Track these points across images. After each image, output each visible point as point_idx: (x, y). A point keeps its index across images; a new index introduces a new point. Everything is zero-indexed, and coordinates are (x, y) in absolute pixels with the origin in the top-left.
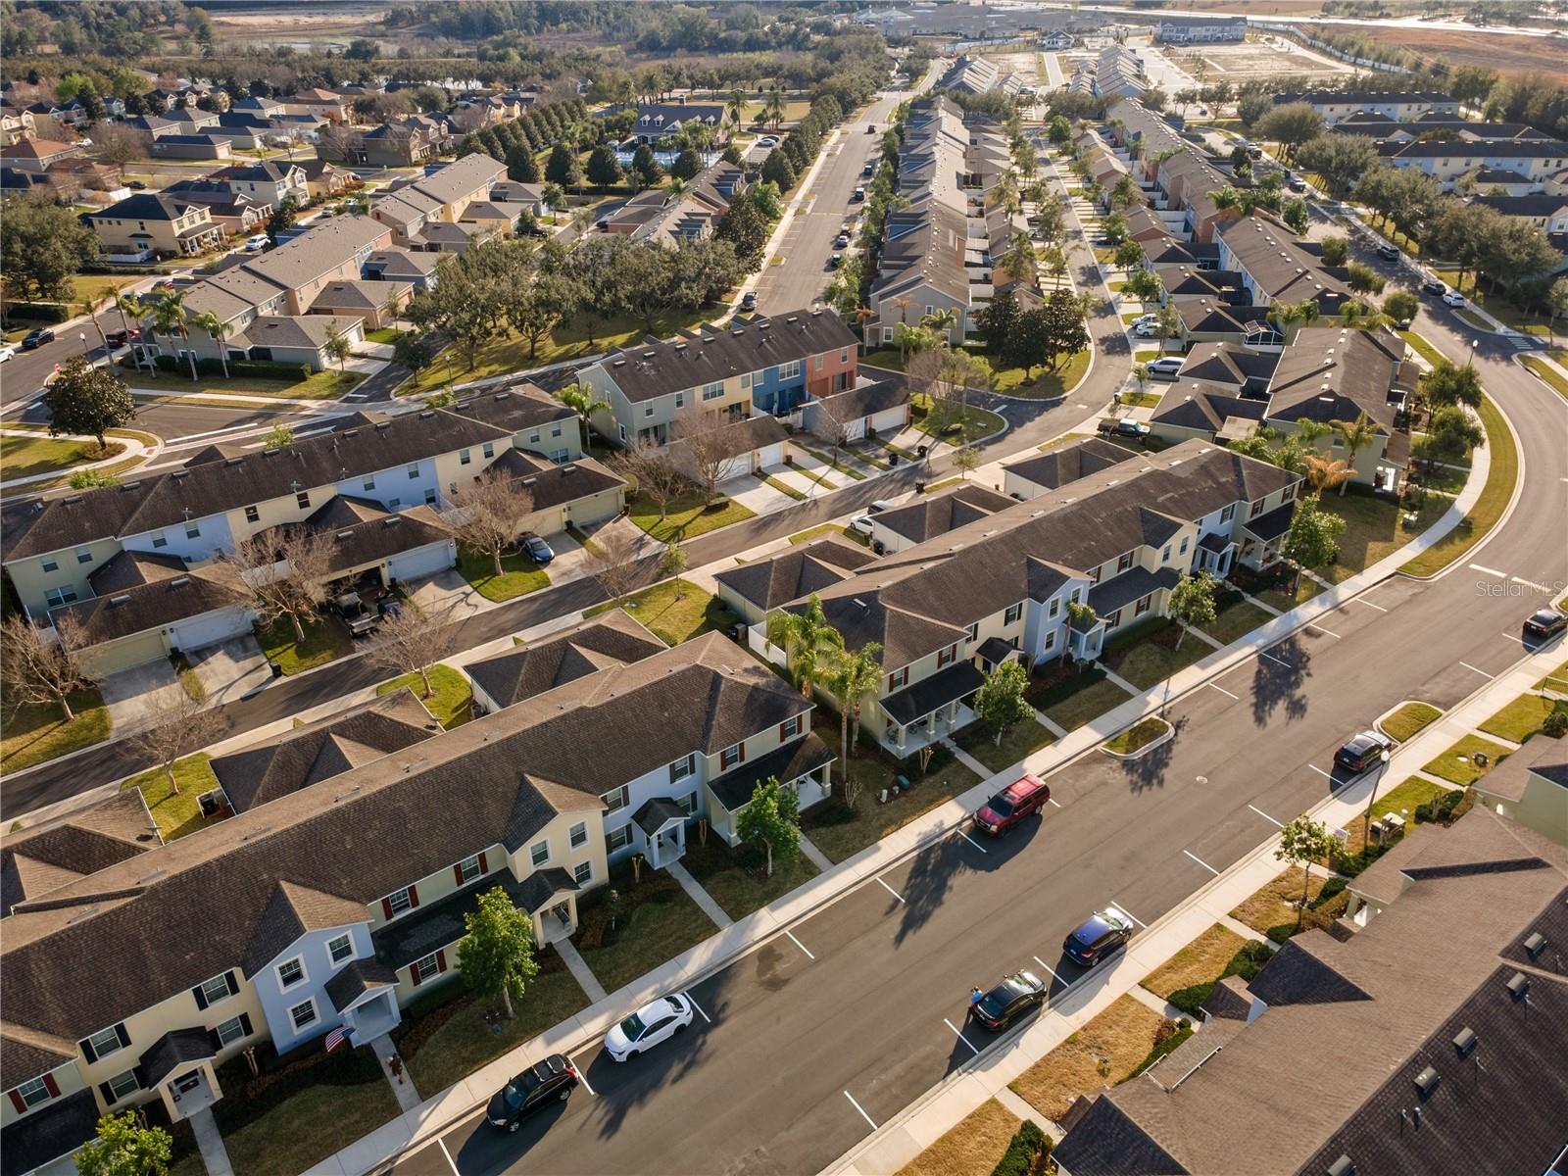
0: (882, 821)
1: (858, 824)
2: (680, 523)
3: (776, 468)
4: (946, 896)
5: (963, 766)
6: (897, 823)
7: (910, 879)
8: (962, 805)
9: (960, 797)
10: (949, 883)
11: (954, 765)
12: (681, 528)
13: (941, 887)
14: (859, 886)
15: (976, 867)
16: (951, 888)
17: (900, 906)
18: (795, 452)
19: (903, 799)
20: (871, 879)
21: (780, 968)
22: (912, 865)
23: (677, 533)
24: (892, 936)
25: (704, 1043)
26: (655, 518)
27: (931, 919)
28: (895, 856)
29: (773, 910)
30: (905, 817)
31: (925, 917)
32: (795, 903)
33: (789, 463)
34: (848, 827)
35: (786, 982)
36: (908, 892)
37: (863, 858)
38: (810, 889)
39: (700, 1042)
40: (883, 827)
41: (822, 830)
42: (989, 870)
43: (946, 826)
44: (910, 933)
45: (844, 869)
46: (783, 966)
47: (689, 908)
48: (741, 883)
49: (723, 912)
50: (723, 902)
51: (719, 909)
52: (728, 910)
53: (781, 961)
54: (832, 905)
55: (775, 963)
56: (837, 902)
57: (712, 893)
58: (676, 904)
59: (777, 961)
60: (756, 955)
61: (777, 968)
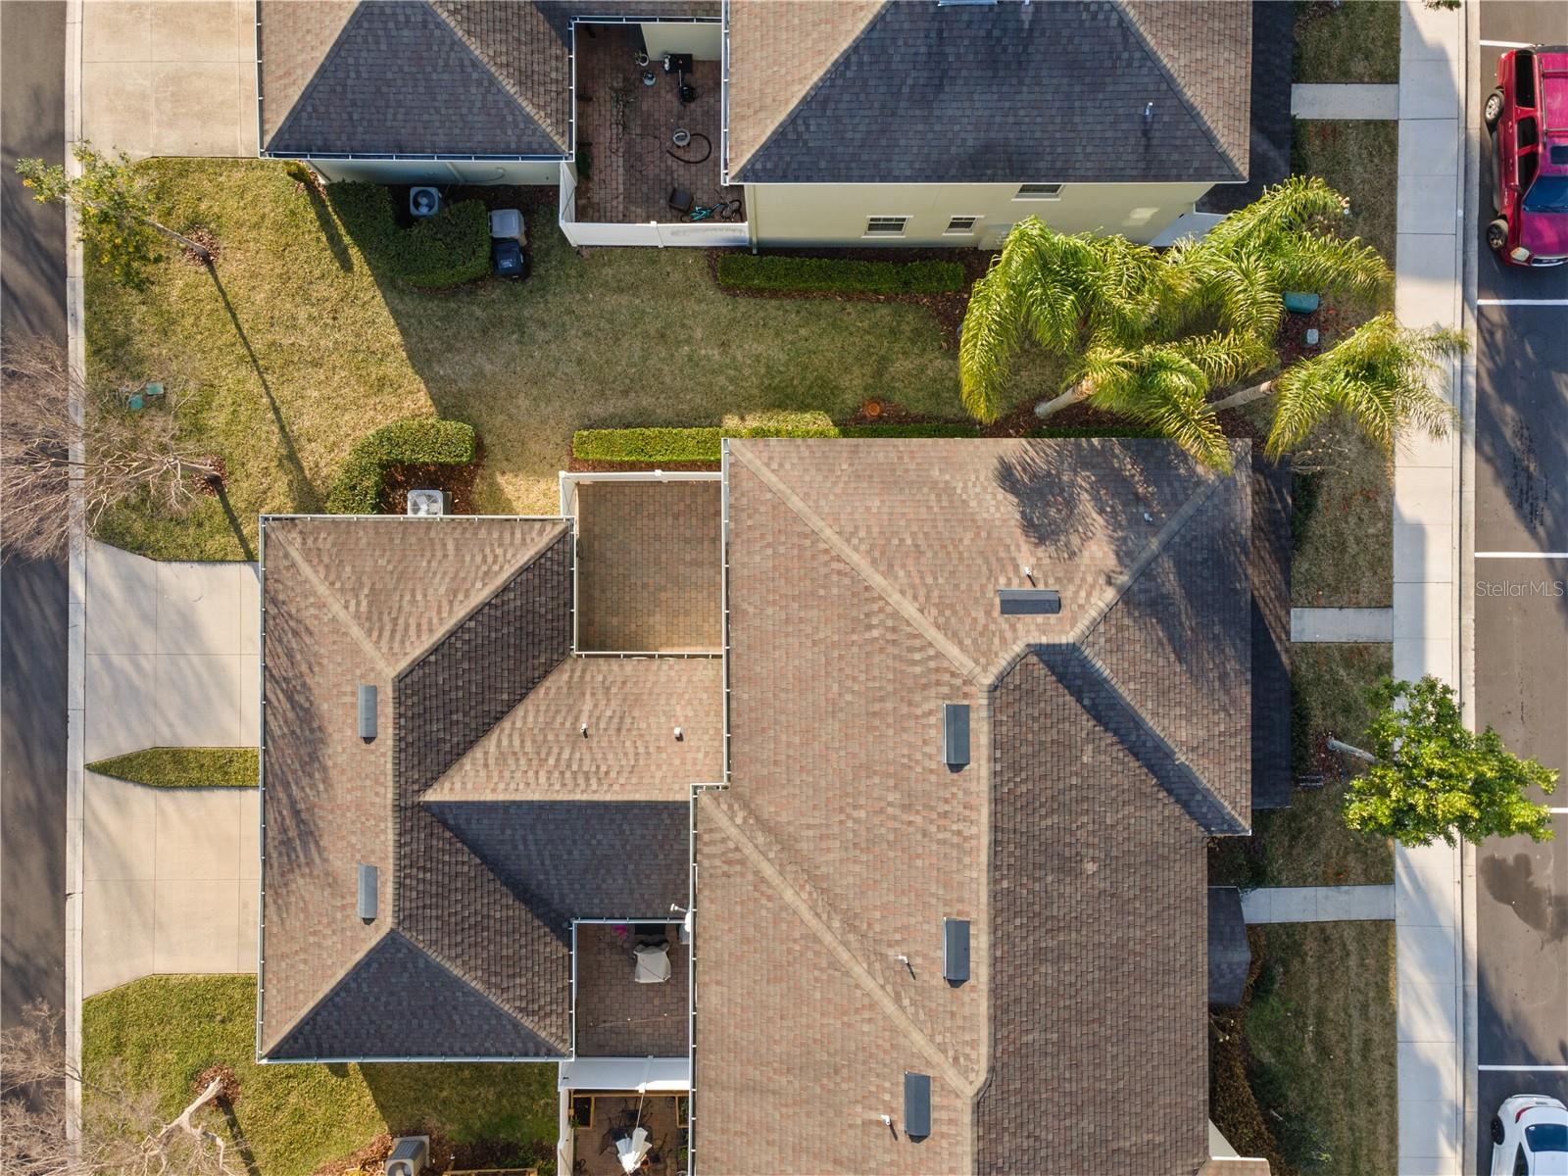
20: (1469, 568)
21: (1548, 877)
46: (1549, 871)
47: (1311, 946)
48: (1319, 816)
49: (1359, 889)
50: (1338, 878)
51: (1346, 892)
52: (1362, 879)
53: (1534, 866)
54: (1476, 685)
55: (1531, 879)
56: (1476, 671)
57: (1301, 881)
58: (1285, 963)
59: (1529, 873)
60: (1489, 898)
61: (1546, 886)
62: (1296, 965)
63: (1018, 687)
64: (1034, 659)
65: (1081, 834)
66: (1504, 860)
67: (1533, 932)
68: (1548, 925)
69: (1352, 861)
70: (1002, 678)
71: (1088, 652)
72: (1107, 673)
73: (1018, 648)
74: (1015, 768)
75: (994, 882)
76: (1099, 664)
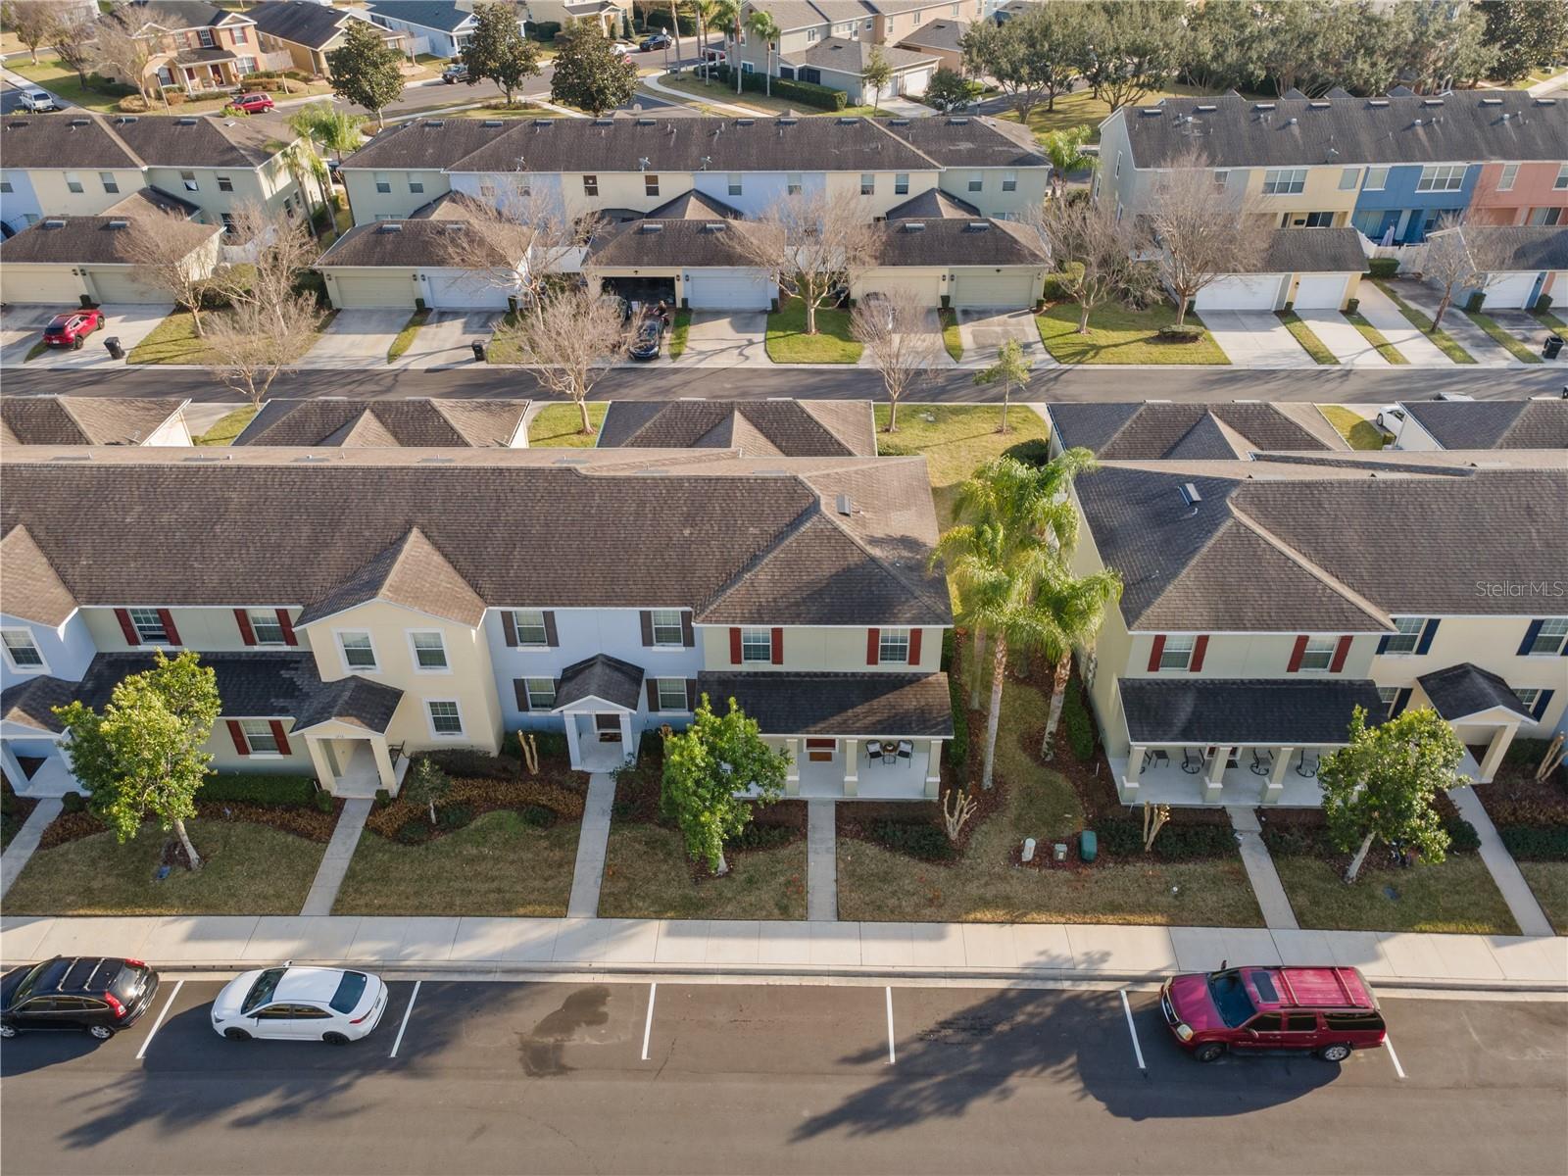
0: (990, 893)
1: (938, 873)
2: (1102, 342)
3: (1321, 314)
4: (981, 1107)
5: (1241, 878)
6: (1015, 911)
7: (945, 1025)
8: (1173, 947)
9: (1185, 933)
10: (1013, 1081)
11: (1223, 866)
12: (1097, 349)
13: (989, 1080)
14: (843, 982)
15: (1094, 1082)
16: (1005, 1094)
17: (877, 1065)
18: (1372, 298)
19: (1064, 874)
20: (875, 982)
21: (583, 1039)
22: (974, 1002)
23: (1083, 353)
24: (807, 1114)
25: (346, 1087)
26: (1071, 326)
27: (906, 1131)
28: (957, 964)
29: (670, 933)
30: (1040, 907)
32: (713, 943)
33: (1351, 311)
34: (921, 869)
35: (562, 1070)
36: (918, 1047)
37: (897, 937)
38: (759, 935)
39: (342, 1081)
40: (984, 903)
41: (871, 850)
42: (1117, 1110)
43: (1108, 968)
44: (844, 1129)
45: (848, 936)
46: (588, 1040)
47: (557, 854)
48: (665, 861)
49: (597, 891)
50: (610, 873)
51: (596, 882)
52: (606, 891)
53: (594, 1028)
54: (768, 985)
55: (583, 1025)
56: (781, 986)
57: (611, 850)
58: (547, 837)
59: (589, 1023)
60: (571, 992)
61: (575, 1037)
62: (544, 843)
63: (795, 492)
64: (811, 501)
65: (708, 526)
66: (604, 1004)
67: (533, 1026)
68: (537, 1039)
69: (623, 884)
70: (801, 483)
71: (815, 518)
72: (803, 529)
73: (818, 492)
74: (750, 490)
75: (689, 479)
76: (808, 525)
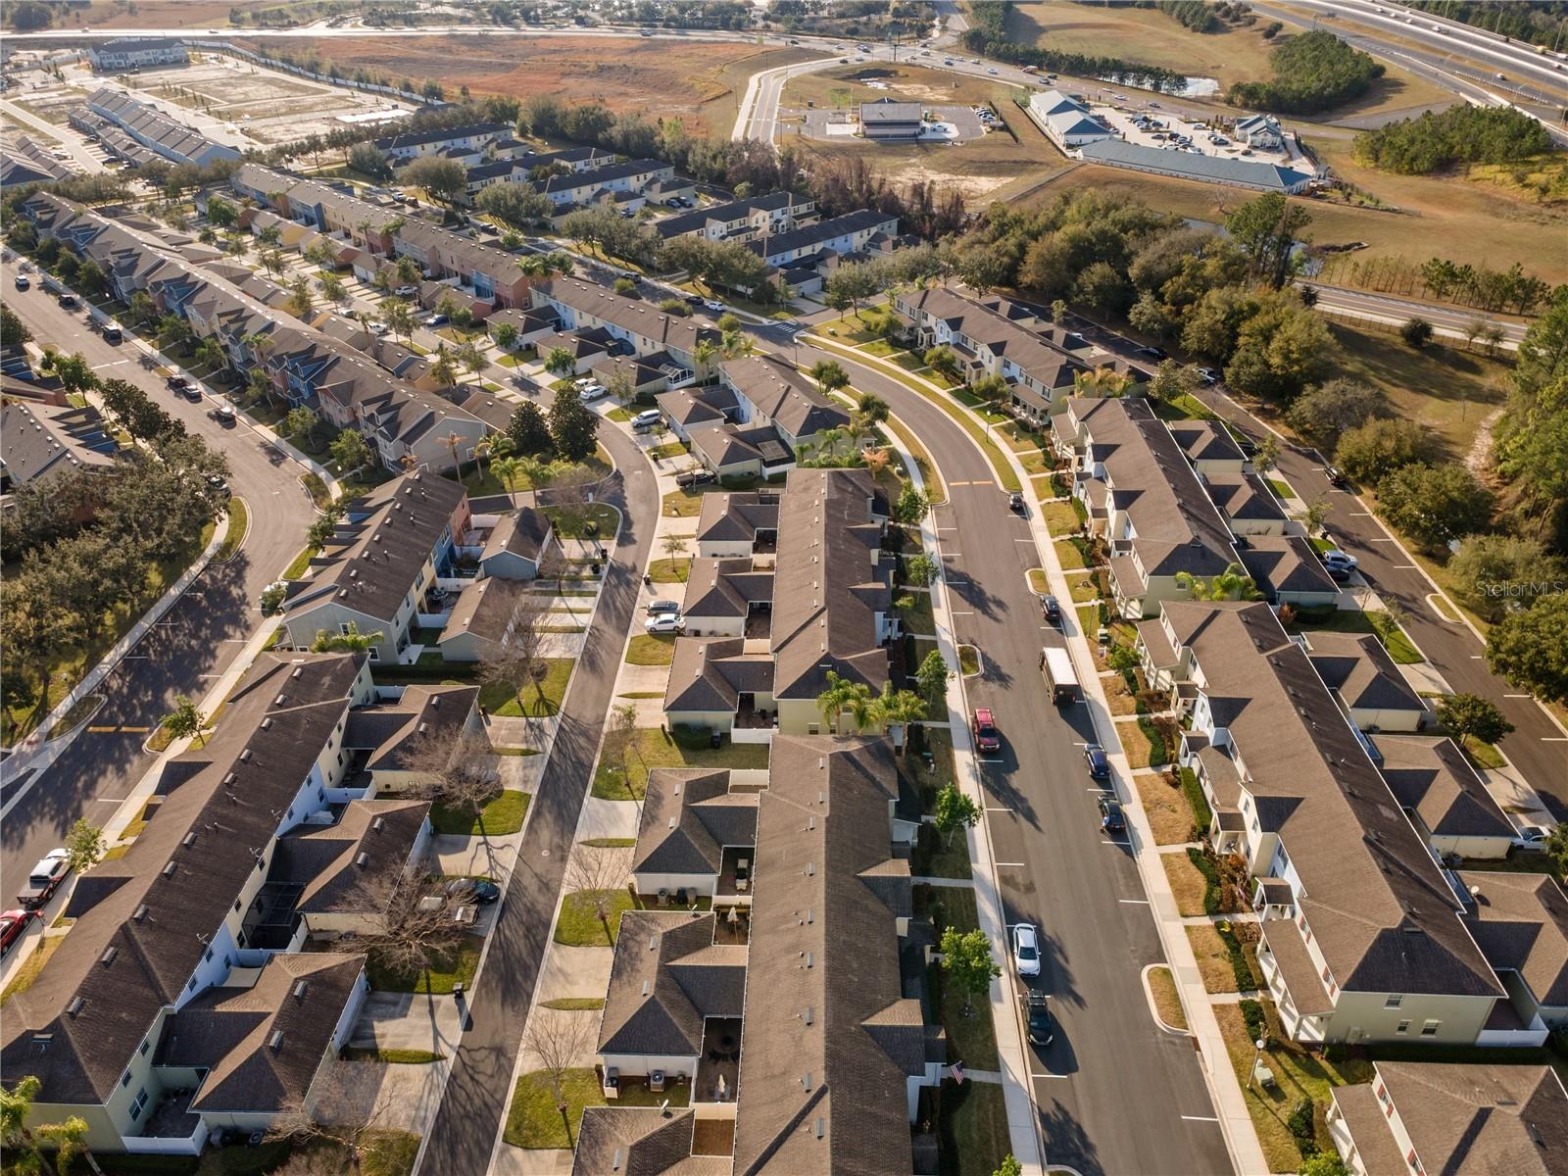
8: (961, 748)
9: (956, 745)
15: (1010, 771)
31: (1030, 809)
35: (1032, 883)
36: (1005, 804)
39: (1050, 938)
42: (1017, 768)
43: (970, 762)
44: (1037, 823)
46: (1020, 879)
49: (962, 880)
51: (959, 881)
59: (1013, 879)
61: (1019, 882)
66: (1006, 875)
67: (1017, 893)
68: (1022, 891)
